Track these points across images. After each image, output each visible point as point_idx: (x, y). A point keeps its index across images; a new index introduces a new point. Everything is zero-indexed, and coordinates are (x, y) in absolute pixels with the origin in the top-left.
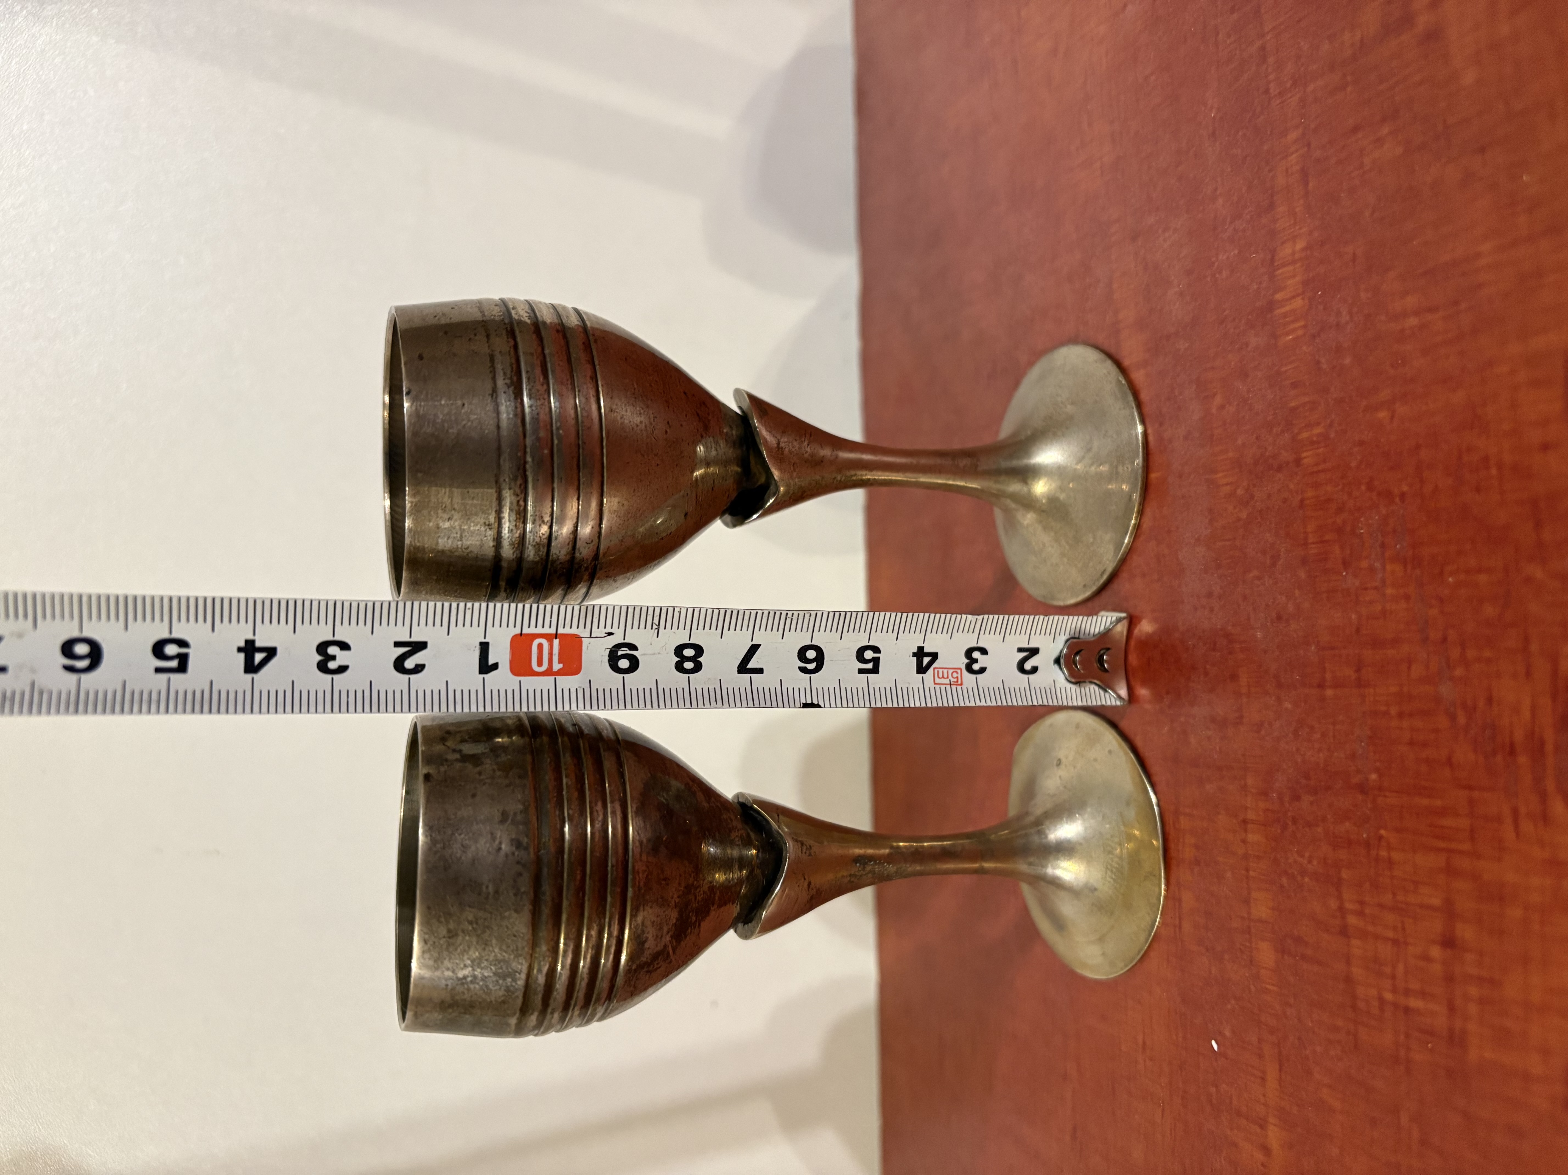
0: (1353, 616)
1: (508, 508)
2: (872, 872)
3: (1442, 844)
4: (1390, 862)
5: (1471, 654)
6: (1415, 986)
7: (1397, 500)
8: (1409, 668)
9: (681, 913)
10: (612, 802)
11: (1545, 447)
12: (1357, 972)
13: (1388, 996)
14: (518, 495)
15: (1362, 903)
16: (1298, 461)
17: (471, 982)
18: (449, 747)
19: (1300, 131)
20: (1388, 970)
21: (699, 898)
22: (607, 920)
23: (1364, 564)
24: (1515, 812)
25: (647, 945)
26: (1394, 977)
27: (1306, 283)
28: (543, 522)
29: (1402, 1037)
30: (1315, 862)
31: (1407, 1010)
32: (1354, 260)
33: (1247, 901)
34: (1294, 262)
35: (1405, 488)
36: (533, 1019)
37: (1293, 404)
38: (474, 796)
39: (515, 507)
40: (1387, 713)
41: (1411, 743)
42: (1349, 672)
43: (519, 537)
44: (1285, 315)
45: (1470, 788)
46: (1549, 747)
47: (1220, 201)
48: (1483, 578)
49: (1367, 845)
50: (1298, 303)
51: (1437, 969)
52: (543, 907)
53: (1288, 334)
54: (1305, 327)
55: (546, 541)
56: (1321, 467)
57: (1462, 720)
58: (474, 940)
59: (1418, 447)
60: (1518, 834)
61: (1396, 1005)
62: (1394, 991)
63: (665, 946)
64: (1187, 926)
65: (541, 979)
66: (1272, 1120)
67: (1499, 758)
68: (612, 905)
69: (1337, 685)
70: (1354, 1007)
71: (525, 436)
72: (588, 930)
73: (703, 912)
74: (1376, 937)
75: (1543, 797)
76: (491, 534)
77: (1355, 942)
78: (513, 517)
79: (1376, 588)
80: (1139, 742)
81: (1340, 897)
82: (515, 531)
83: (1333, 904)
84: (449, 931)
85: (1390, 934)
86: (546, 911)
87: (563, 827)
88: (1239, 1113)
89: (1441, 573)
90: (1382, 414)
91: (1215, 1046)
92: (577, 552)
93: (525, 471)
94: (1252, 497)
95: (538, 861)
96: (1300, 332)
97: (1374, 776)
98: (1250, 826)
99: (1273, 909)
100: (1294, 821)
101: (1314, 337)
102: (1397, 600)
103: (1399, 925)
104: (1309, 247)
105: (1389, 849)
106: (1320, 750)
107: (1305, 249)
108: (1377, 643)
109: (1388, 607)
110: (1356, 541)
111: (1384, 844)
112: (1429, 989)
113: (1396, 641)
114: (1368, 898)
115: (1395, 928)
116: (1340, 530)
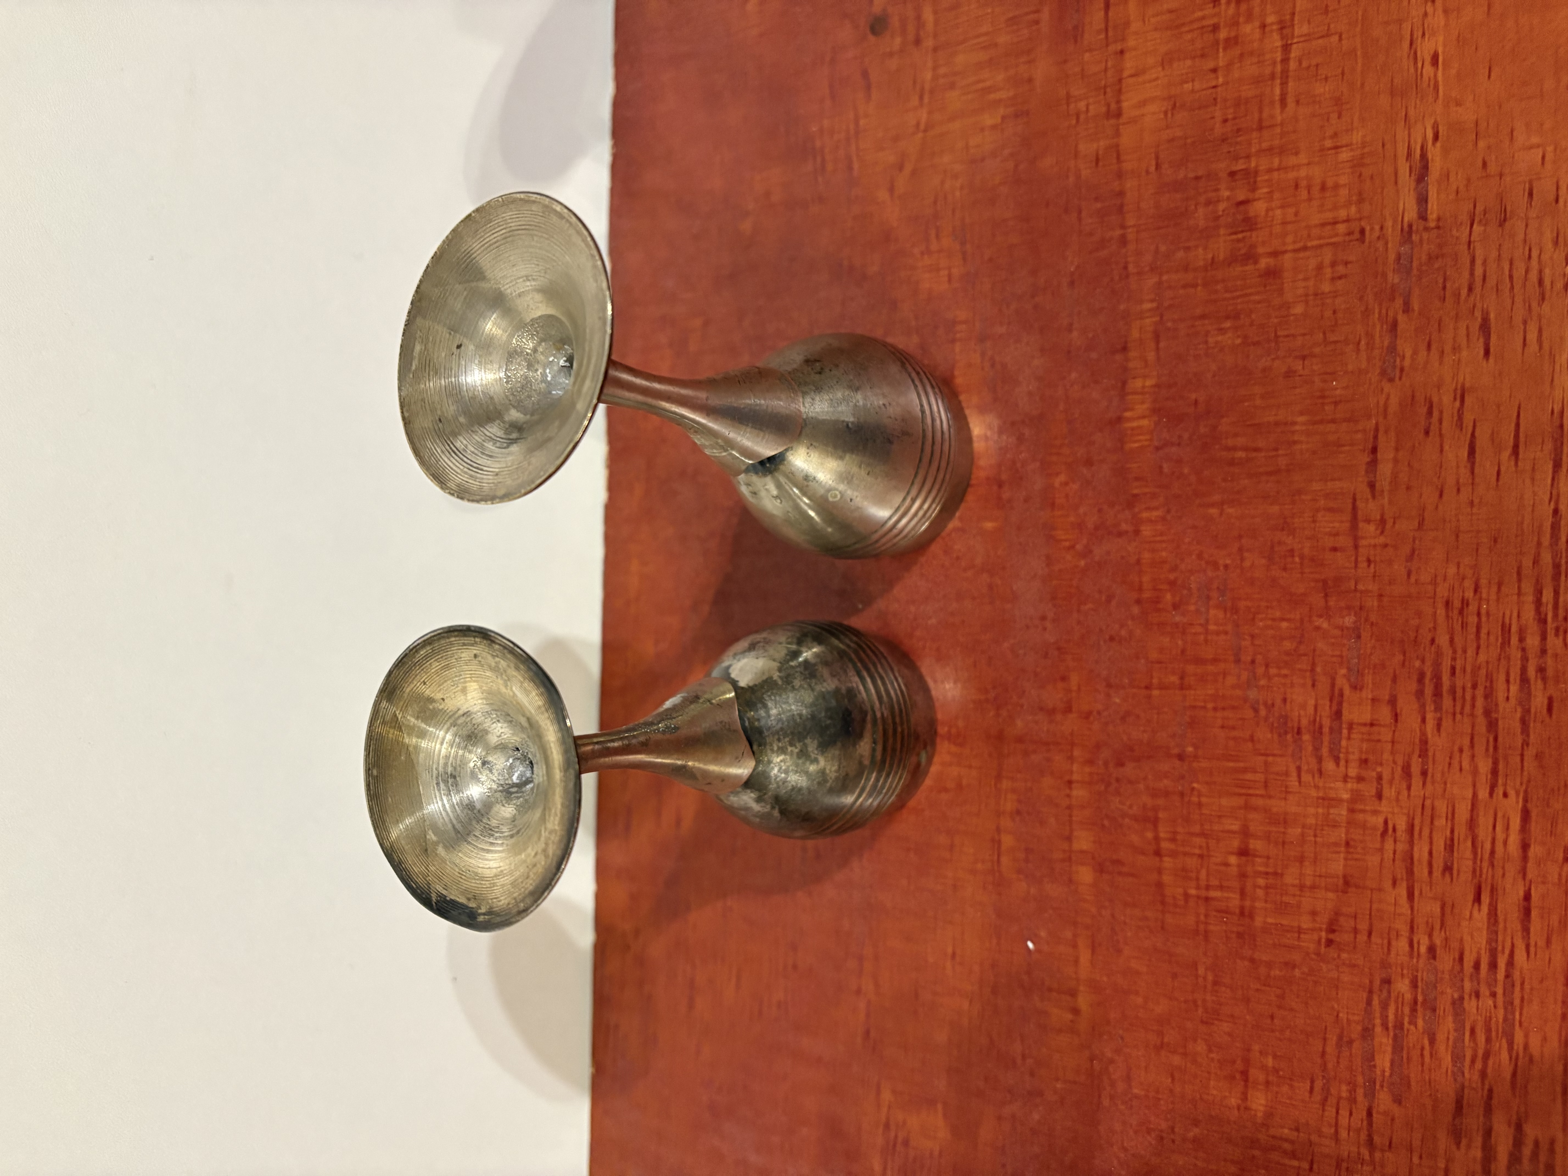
0: (1180, 642)
3: (1243, 791)
4: (1200, 805)
5: (1273, 671)
6: (1214, 882)
7: (1222, 568)
8: (1224, 678)
11: (1335, 549)
12: (1166, 878)
13: (1193, 892)
15: (1175, 833)
16: (1137, 532)
19: (1154, 305)
20: (1193, 875)
23: (1192, 608)
24: (1299, 769)
26: (1197, 879)
27: (1153, 410)
29: (1202, 918)
30: (1135, 808)
31: (1207, 899)
32: (1196, 403)
33: (1069, 839)
34: (1142, 393)
35: (1228, 562)
37: (1136, 491)
40: (1204, 708)
41: (1223, 727)
42: (1174, 679)
44: (1133, 429)
45: (1267, 755)
46: (1326, 730)
47: (1075, 334)
48: (1284, 625)
49: (1182, 794)
50: (1145, 422)
51: (1234, 870)
53: (1135, 442)
54: (1151, 440)
56: (1158, 538)
57: (1263, 712)
59: (1240, 537)
60: (1300, 782)
61: (1198, 897)
62: (1198, 888)
64: (1005, 860)
66: (1083, 989)
67: (1289, 737)
69: (1162, 687)
70: (1163, 903)
74: (1185, 854)
75: (1320, 760)
77: (1166, 859)
79: (1201, 625)
81: (1155, 830)
83: (1150, 835)
85: (1197, 851)
88: (1050, 989)
89: (1253, 619)
90: (1214, 511)
91: (1030, 945)
94: (1091, 552)
96: (1146, 443)
97: (1190, 749)
98: (1074, 785)
99: (1094, 842)
100: (1118, 780)
101: (1157, 448)
102: (1218, 633)
103: (1204, 845)
104: (1157, 386)
105: (1200, 795)
106: (1144, 731)
107: (1152, 386)
108: (1199, 661)
109: (1209, 637)
110: (1185, 592)
111: (1195, 793)
112: (1225, 884)
113: (1215, 661)
114: (1180, 829)
115: (1201, 847)
116: (1172, 583)
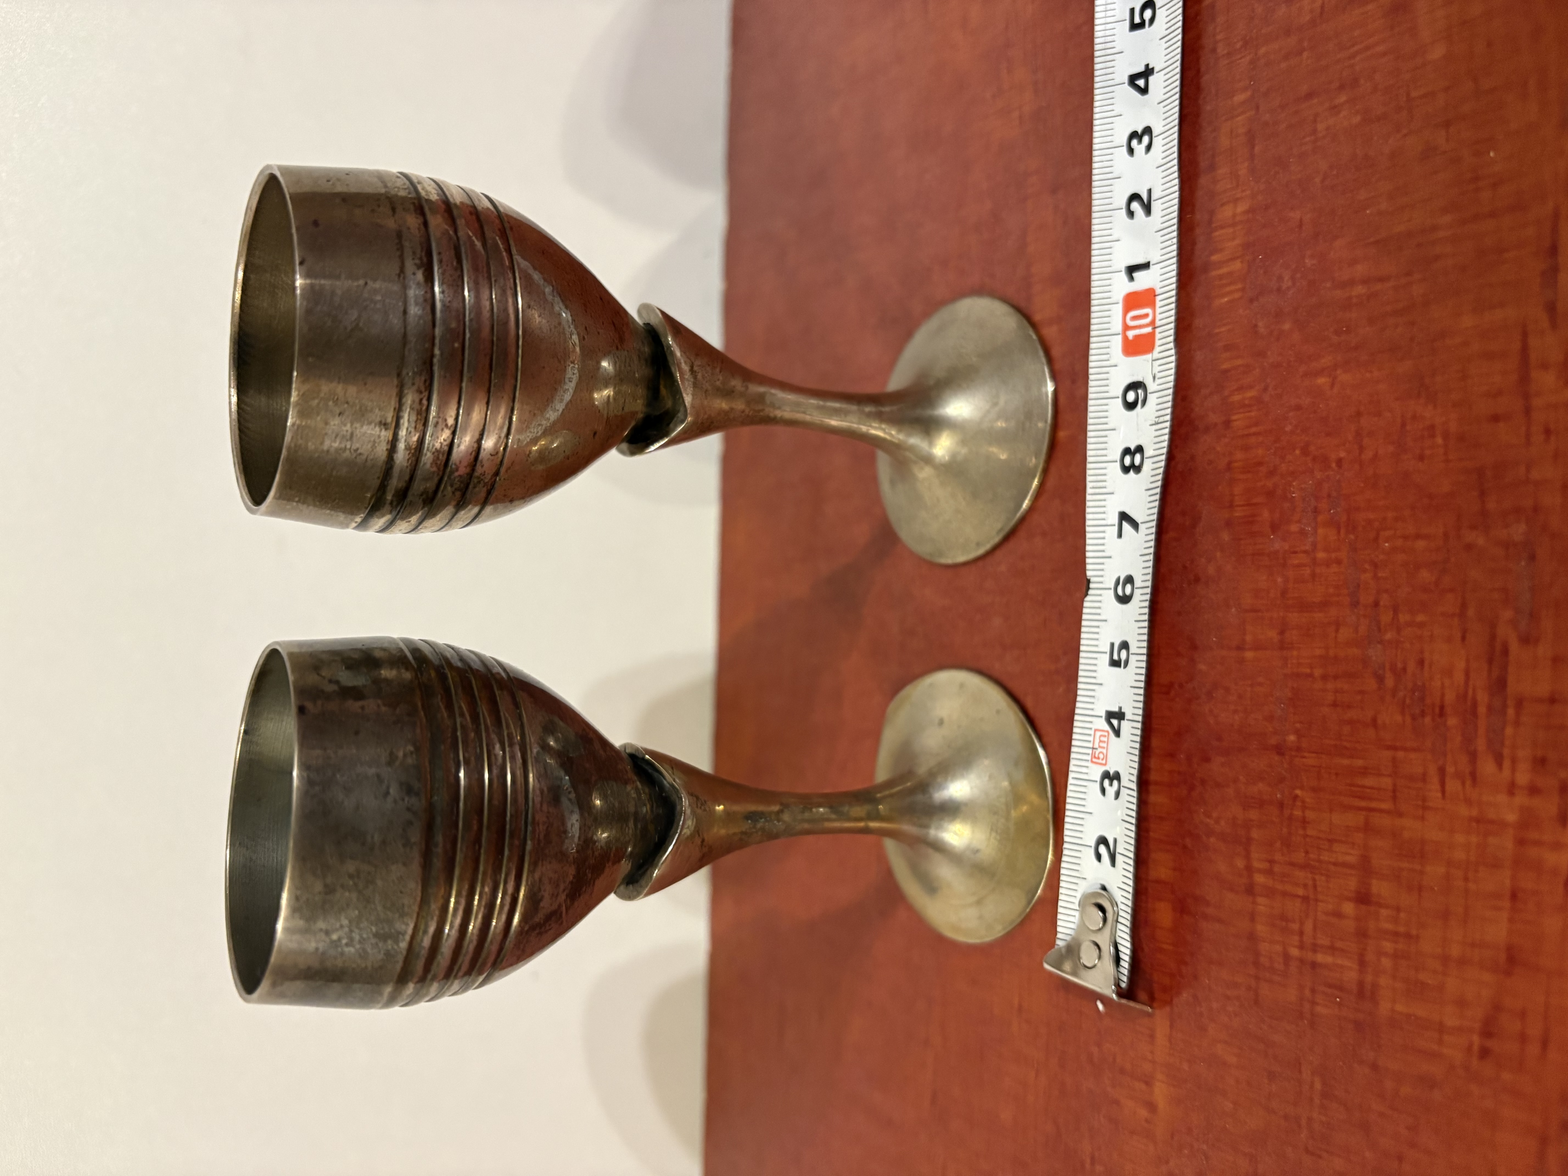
0: (1279, 580)
1: (408, 407)
2: (763, 829)
3: (1363, 804)
4: (1304, 822)
5: (1403, 618)
6: (1324, 941)
7: (1334, 465)
8: (1337, 631)
9: (578, 870)
10: (510, 744)
11: (1495, 418)
12: (1261, 929)
13: (1295, 952)
14: (421, 392)
15: (1271, 862)
16: (1227, 423)
17: (347, 945)
18: (324, 677)
19: (1249, 93)
20: (1296, 926)
21: (596, 853)
22: (503, 876)
23: (1294, 528)
24: (1442, 771)
25: (542, 904)
26: (1301, 933)
27: (1246, 246)
28: (446, 425)
29: (1307, 992)
30: (1223, 823)
31: (1314, 965)
32: (1301, 225)
34: (1233, 225)
35: (1342, 454)
36: (410, 988)
37: (1225, 367)
38: (357, 733)
39: (416, 406)
40: (1311, 675)
41: (1335, 705)
42: (1272, 635)
43: (418, 441)
44: (1221, 277)
45: (1395, 748)
46: (1482, 710)
48: (1421, 544)
49: (1281, 805)
50: (1237, 265)
51: (1349, 925)
52: (435, 860)
53: (1223, 296)
54: (1243, 290)
55: (446, 448)
56: (1252, 431)
57: (1390, 682)
58: (354, 896)
59: (1359, 414)
60: (1443, 792)
61: (1302, 961)
62: (1301, 947)
63: (560, 906)
65: (427, 942)
66: (1160, 1076)
67: (1428, 720)
68: (510, 859)
69: (1257, 648)
70: (1256, 964)
71: (434, 325)
72: (483, 886)
73: (598, 868)
74: (1285, 894)
75: (1473, 757)
76: (386, 435)
77: (1260, 900)
78: (413, 418)
79: (1305, 552)
80: (1029, 703)
81: (1248, 857)
82: (413, 433)
83: (1240, 863)
84: (326, 886)
85: (1301, 892)
86: (438, 863)
87: (458, 771)
88: (1122, 1071)
89: (1376, 539)
90: (1321, 381)
91: (1100, 1006)
92: (478, 464)
93: (431, 365)
95: (430, 809)
96: (1237, 295)
97: (1292, 738)
99: (1174, 868)
100: (1202, 782)
101: (1251, 301)
102: (1328, 564)
103: (1310, 883)
104: (1251, 210)
105: (1304, 808)
106: (1235, 712)
107: (1247, 212)
108: (1304, 607)
109: (1318, 570)
110: (1287, 505)
111: (1299, 803)
112: (1339, 944)
113: (1324, 605)
114: (1278, 857)
115: (1305, 886)
116: (1270, 494)
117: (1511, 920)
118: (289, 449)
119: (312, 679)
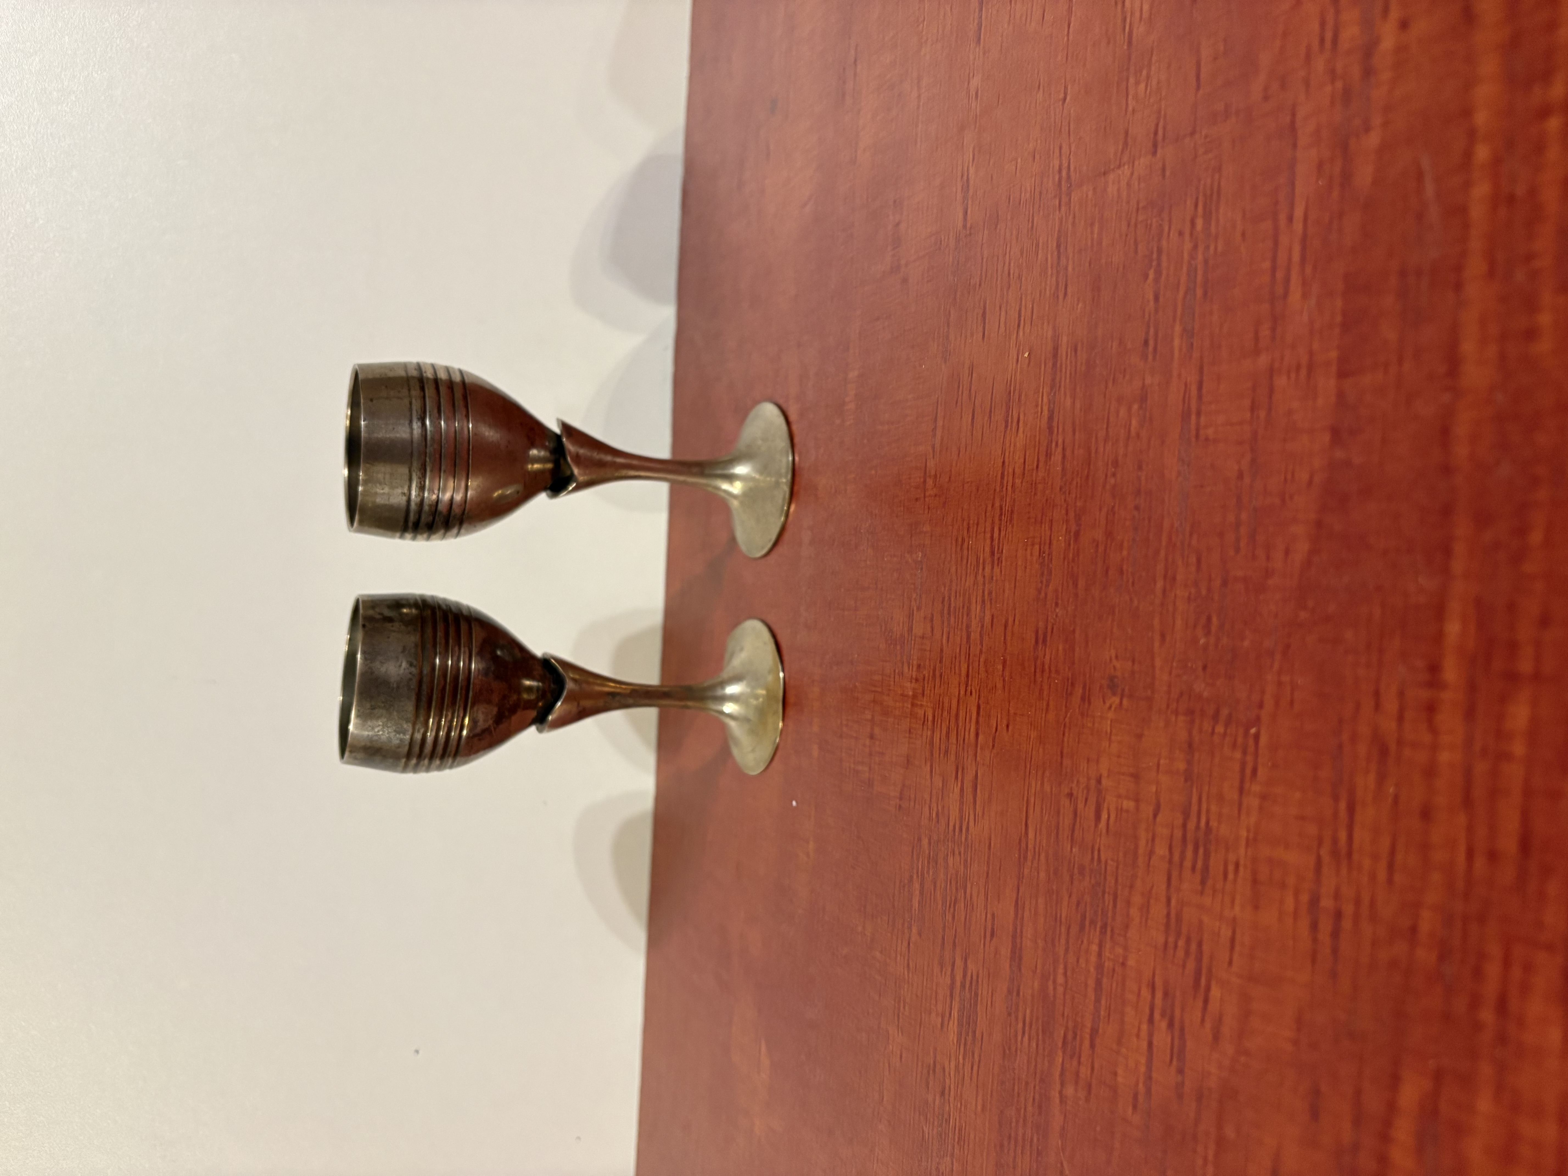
1: (415, 484)
2: (619, 701)
4: (858, 699)
6: (860, 759)
9: (499, 709)
10: (464, 647)
12: (843, 755)
14: (420, 478)
17: (382, 734)
18: (376, 612)
20: (853, 753)
21: (511, 703)
22: (457, 707)
25: (479, 724)
26: (854, 756)
28: (434, 492)
30: (835, 701)
31: (857, 772)
34: (853, 382)
36: (413, 762)
37: (847, 459)
38: (388, 638)
39: (419, 485)
42: (853, 603)
43: (420, 500)
50: (853, 405)
51: (868, 750)
54: (854, 419)
55: (435, 502)
58: (385, 712)
61: (854, 770)
62: (854, 763)
63: (490, 726)
65: (419, 741)
66: (811, 838)
67: (892, 647)
68: (460, 701)
71: (426, 447)
73: (513, 711)
74: (851, 737)
76: (405, 498)
77: (844, 740)
78: (418, 489)
81: (841, 718)
82: (418, 497)
83: (839, 722)
84: (371, 706)
85: (855, 735)
86: (424, 699)
87: (436, 660)
90: (873, 472)
91: (794, 804)
92: (453, 508)
93: (425, 465)
95: (421, 675)
96: (852, 421)
103: (858, 730)
105: (858, 692)
112: (864, 760)
117: (909, 743)
118: (360, 505)
119: (371, 612)
